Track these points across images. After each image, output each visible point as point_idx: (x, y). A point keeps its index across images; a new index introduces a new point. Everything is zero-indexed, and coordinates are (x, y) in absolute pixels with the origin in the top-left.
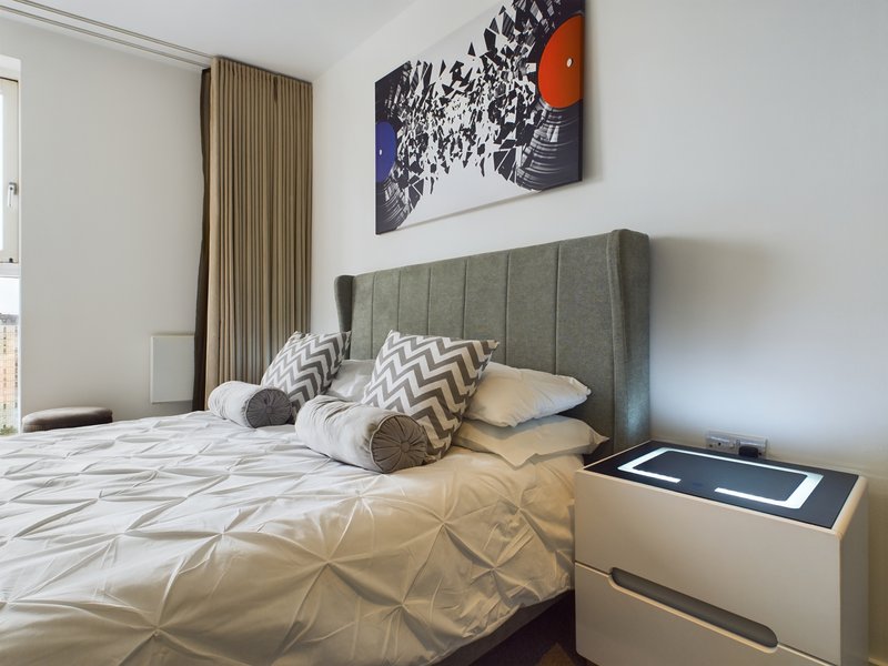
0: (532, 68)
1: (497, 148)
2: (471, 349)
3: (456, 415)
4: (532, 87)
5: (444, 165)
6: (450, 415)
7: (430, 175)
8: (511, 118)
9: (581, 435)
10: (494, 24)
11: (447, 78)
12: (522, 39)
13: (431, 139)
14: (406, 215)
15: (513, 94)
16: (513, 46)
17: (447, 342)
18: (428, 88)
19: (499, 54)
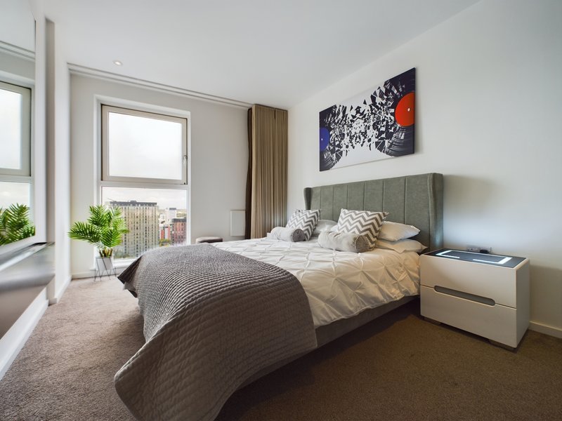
0: (392, 111)
1: (377, 140)
2: (379, 215)
3: (376, 237)
4: (393, 118)
5: (352, 145)
6: (374, 237)
7: (345, 149)
8: (383, 129)
9: (417, 246)
10: (375, 93)
11: (354, 112)
12: (388, 99)
13: (346, 135)
14: (334, 164)
15: (384, 120)
16: (384, 102)
17: (369, 213)
18: (345, 116)
19: (377, 104)
